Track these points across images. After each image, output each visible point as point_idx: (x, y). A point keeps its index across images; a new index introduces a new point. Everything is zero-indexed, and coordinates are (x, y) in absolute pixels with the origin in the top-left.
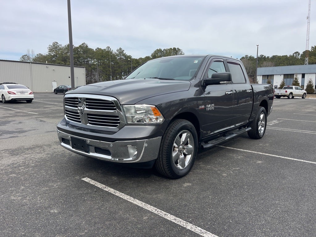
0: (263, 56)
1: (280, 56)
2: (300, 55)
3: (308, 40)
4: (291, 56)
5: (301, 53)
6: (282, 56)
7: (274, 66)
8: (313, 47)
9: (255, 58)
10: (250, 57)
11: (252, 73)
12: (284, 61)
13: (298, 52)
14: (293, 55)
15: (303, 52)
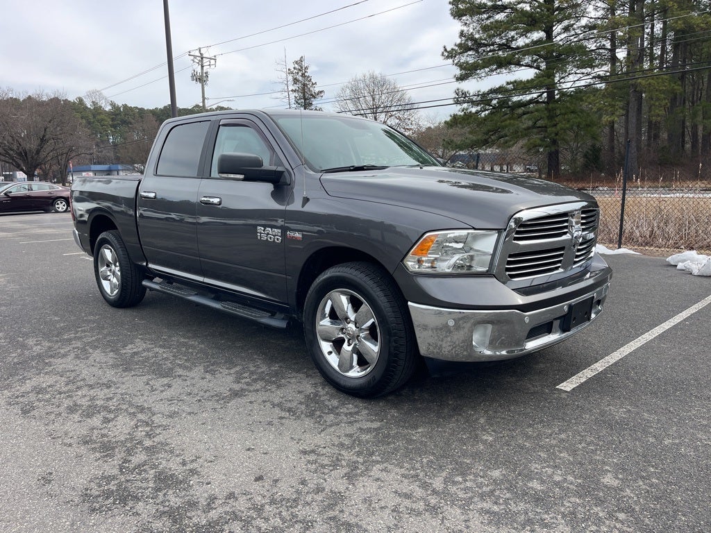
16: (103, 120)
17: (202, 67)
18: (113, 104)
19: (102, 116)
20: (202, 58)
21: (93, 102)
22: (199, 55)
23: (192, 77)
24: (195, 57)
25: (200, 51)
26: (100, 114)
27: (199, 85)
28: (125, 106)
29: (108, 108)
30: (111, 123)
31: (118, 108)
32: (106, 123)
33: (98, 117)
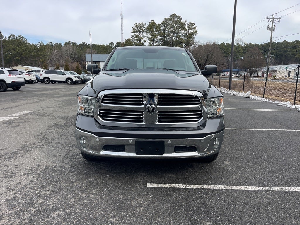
0: (85, 43)
1: (99, 45)
2: (114, 45)
3: (122, 34)
4: (107, 46)
5: (115, 44)
6: (101, 45)
7: (96, 54)
8: (126, 40)
9: (78, 44)
10: (73, 43)
11: (77, 59)
12: (103, 50)
13: (112, 43)
14: (109, 45)
15: (116, 43)
16: (240, 50)
17: (273, 23)
18: (245, 44)
19: (240, 49)
20: (273, 19)
21: (237, 43)
22: (272, 18)
23: (267, 28)
24: (270, 19)
25: (273, 16)
26: (239, 48)
27: (270, 31)
28: (250, 44)
29: (243, 45)
30: (243, 51)
31: (247, 45)
32: (241, 52)
33: (238, 49)
